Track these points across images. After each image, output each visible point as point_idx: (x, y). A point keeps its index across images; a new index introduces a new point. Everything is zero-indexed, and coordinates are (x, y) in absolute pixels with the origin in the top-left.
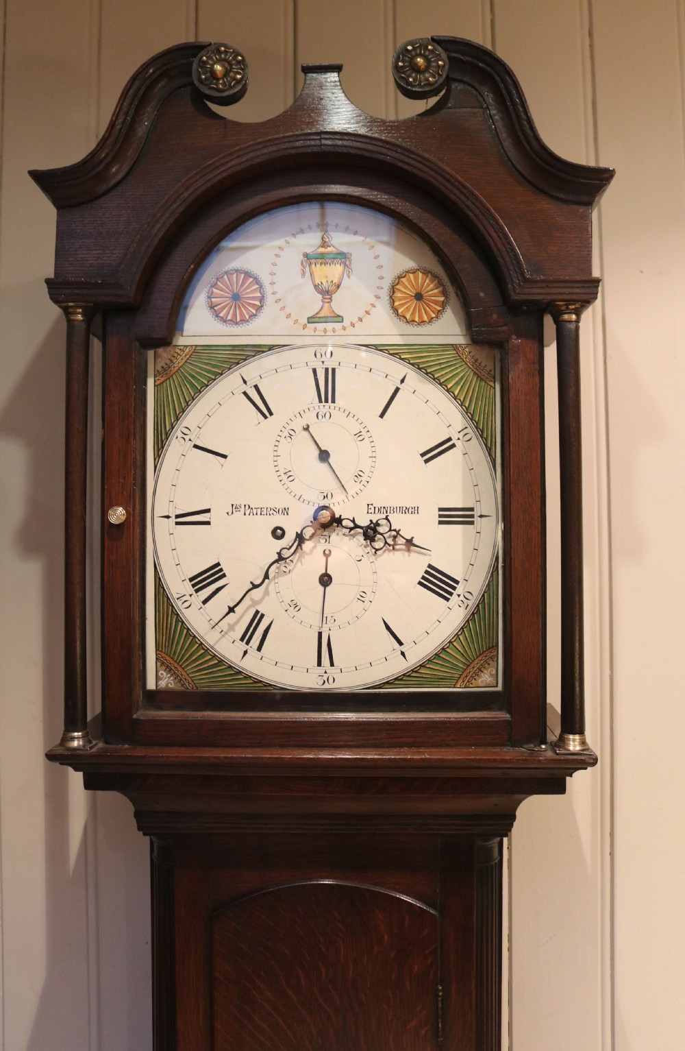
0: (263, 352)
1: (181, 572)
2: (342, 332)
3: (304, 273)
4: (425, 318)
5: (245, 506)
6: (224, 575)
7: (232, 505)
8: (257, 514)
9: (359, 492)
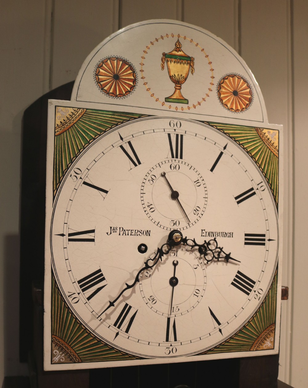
0: (135, 118)
1: (71, 276)
2: (187, 111)
3: (163, 68)
4: (239, 108)
5: (120, 228)
6: (104, 279)
7: (111, 228)
8: (128, 235)
9: (196, 221)
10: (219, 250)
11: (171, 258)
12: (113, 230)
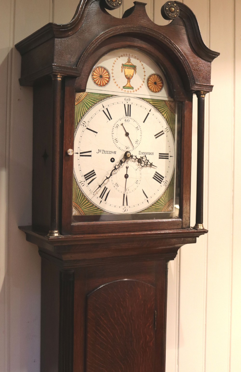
0: (109, 97)
1: (81, 173)
3: (122, 71)
4: (157, 91)
5: (103, 150)
6: (95, 174)
7: (99, 150)
8: (106, 153)
9: (137, 147)
10: (147, 161)
11: (126, 165)
12: (99, 151)
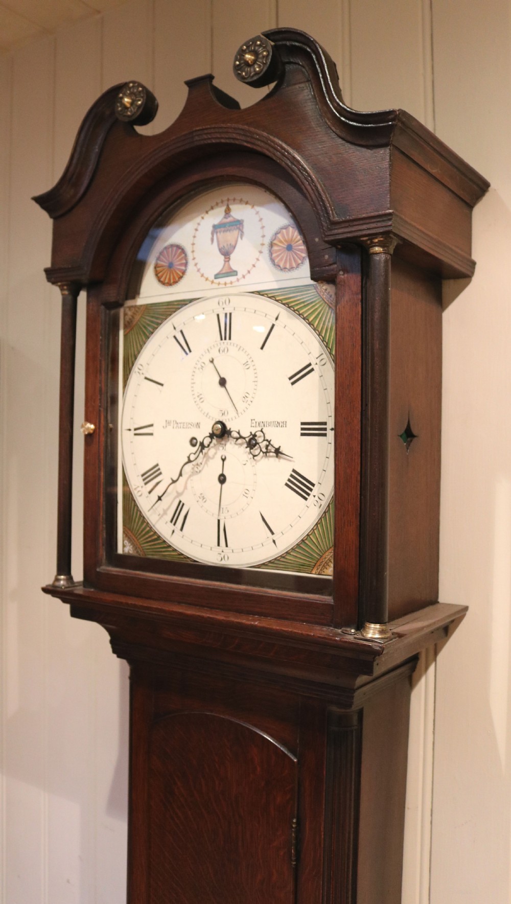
0: (186, 305)
1: (137, 470)
2: (237, 284)
3: (212, 240)
4: (294, 265)
5: (174, 421)
6: (160, 474)
7: (166, 421)
8: (181, 428)
9: (245, 409)
10: (267, 443)
11: (221, 452)
12: (168, 423)
